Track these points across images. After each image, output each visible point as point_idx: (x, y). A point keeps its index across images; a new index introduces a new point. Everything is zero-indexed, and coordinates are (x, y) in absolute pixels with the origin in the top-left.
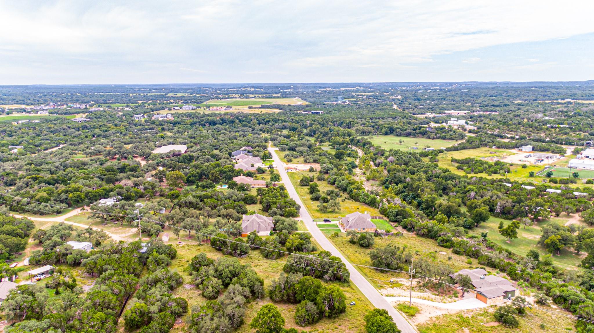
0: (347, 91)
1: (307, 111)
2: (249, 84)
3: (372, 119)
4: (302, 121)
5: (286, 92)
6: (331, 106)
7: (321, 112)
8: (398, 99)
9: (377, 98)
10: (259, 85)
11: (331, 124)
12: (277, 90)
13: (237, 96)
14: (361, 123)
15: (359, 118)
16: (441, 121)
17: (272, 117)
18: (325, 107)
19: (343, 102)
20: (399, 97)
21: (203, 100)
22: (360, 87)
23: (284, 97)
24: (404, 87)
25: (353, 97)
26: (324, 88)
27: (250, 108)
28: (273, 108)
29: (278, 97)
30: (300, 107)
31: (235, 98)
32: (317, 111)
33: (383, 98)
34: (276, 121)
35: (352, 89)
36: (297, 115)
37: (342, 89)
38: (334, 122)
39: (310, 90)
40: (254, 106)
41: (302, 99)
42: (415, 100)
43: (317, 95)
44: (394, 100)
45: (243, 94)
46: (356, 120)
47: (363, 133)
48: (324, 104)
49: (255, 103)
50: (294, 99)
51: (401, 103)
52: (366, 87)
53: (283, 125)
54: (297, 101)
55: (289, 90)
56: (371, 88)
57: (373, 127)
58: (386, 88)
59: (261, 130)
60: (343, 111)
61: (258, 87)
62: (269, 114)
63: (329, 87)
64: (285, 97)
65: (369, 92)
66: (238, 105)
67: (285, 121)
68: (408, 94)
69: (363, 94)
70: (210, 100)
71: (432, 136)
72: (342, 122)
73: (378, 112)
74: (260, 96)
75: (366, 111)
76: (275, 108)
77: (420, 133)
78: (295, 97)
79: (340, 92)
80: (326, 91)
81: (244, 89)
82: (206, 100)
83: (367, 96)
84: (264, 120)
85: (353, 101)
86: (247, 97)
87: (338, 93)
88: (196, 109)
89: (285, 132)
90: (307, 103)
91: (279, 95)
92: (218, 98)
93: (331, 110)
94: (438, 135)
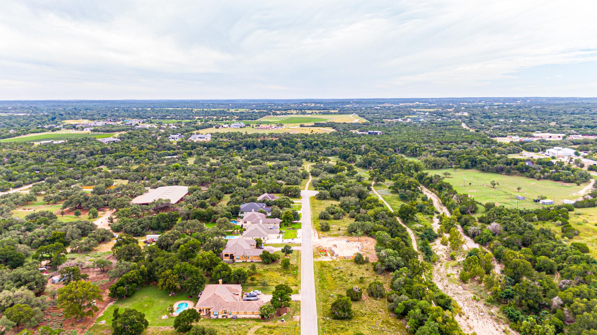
0: (407, 107)
1: (363, 131)
2: (310, 100)
3: (441, 144)
4: (356, 144)
5: (344, 108)
6: (390, 124)
7: (379, 132)
8: (465, 116)
9: (441, 115)
10: (320, 101)
11: (392, 150)
12: (336, 106)
13: (295, 112)
14: (431, 149)
15: (425, 142)
16: (536, 149)
17: (321, 140)
18: (384, 126)
19: (404, 120)
20: (466, 114)
21: (258, 117)
22: (420, 102)
23: (341, 114)
24: (466, 102)
25: (414, 113)
26: (383, 103)
27: (302, 126)
28: (326, 127)
29: (335, 113)
30: (355, 126)
31: (292, 114)
32: (375, 132)
33: (448, 115)
34: (325, 144)
35: (412, 104)
36: (352, 136)
37: (401, 104)
38: (395, 146)
39: (369, 106)
40: (306, 124)
41: (360, 116)
42: (485, 117)
43: (375, 111)
44: (460, 117)
45: (301, 110)
46: (422, 145)
47: (435, 166)
48: (383, 122)
49: (309, 120)
50: (351, 116)
51: (470, 122)
52: (425, 102)
53: (333, 151)
54: (354, 119)
55: (348, 106)
56: (430, 103)
57: (447, 156)
58: (446, 104)
59: (305, 157)
60: (405, 132)
61: (319, 103)
62: (319, 136)
63: (388, 103)
64: (343, 113)
65: (430, 108)
66: (291, 123)
67: (336, 145)
68: (475, 111)
69: (425, 110)
70: (266, 116)
71: (538, 174)
72: (405, 148)
73: (448, 134)
74: (317, 111)
75: (432, 133)
76: (329, 127)
77: (518, 169)
78: (353, 113)
79: (399, 107)
80: (384, 107)
81: (304, 105)
82: (261, 117)
83: (430, 112)
84: (311, 143)
85: (414, 119)
86: (304, 113)
87: (398, 109)
88: (245, 127)
89: (333, 161)
90: (365, 121)
91: (337, 111)
92: (275, 114)
93: (390, 129)
94: (546, 174)
